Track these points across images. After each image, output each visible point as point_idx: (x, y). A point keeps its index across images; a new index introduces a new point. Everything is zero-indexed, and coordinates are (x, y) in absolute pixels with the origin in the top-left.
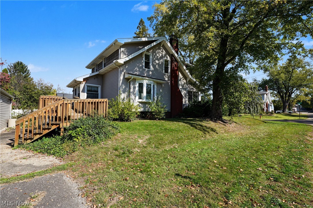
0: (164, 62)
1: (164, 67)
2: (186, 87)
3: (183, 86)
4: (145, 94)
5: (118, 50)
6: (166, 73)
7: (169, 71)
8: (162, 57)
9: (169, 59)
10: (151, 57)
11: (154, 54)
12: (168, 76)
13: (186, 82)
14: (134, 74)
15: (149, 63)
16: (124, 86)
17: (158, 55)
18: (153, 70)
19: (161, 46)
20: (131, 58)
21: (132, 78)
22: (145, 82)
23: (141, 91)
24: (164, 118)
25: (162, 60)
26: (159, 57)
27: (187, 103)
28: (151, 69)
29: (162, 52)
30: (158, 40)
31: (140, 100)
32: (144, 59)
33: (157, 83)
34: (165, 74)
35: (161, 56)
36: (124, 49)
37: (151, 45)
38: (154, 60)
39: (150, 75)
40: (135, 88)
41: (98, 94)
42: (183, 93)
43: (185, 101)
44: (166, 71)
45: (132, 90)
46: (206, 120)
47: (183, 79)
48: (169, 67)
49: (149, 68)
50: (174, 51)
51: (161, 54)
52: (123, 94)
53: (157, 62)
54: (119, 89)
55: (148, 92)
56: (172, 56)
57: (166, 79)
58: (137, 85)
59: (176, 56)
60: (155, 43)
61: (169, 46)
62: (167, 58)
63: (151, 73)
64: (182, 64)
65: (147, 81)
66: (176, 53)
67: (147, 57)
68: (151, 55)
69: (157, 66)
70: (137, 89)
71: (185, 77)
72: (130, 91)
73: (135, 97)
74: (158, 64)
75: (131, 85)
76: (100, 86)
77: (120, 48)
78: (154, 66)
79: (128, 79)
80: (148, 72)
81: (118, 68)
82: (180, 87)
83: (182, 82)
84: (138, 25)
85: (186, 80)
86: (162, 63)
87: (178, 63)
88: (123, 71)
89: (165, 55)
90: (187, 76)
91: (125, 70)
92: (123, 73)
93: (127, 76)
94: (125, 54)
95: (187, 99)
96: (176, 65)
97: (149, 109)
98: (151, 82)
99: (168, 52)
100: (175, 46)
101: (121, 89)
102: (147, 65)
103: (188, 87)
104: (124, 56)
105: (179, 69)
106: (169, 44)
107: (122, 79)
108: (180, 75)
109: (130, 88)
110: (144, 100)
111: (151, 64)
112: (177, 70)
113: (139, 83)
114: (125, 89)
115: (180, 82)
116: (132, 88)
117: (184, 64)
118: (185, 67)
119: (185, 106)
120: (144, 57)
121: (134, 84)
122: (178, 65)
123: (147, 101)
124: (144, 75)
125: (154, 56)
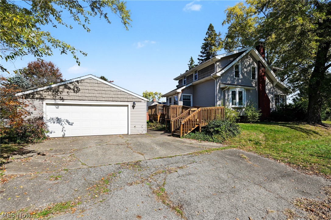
0: (252, 69)
1: (251, 74)
2: (273, 91)
3: (269, 90)
4: (237, 100)
5: (214, 64)
6: (253, 79)
7: (256, 77)
8: (249, 66)
9: (256, 65)
10: (240, 67)
11: (243, 63)
12: (255, 82)
13: (273, 86)
14: (227, 83)
15: (238, 72)
16: (219, 95)
17: (246, 63)
18: (242, 78)
19: (249, 55)
20: (226, 70)
21: (228, 87)
22: (237, 90)
23: (234, 98)
24: (257, 121)
25: (249, 68)
26: (247, 66)
27: (274, 107)
28: (241, 78)
29: (250, 60)
30: (247, 50)
31: (234, 106)
32: (234, 69)
33: (246, 90)
34: (253, 81)
35: (248, 64)
36: (218, 63)
37: (241, 56)
38: (243, 69)
39: (240, 83)
40: (229, 95)
41: (190, 101)
42: (270, 96)
43: (273, 105)
44: (254, 78)
45: (226, 98)
46: (302, 124)
47: (270, 84)
48: (257, 73)
49: (238, 77)
50: (261, 58)
51: (248, 63)
52: (219, 101)
53: (245, 70)
54: (216, 97)
55: (241, 99)
56: (259, 63)
57: (254, 85)
58: (231, 93)
59: (264, 62)
60: (244, 54)
61: (257, 53)
62: (254, 65)
63: (240, 81)
64: (269, 69)
65: (239, 89)
66: (263, 58)
67: (237, 67)
68: (240, 64)
69: (245, 74)
70: (230, 96)
71: (272, 81)
72: (225, 98)
73: (229, 103)
74: (246, 72)
75: (226, 93)
76: (192, 95)
77: (216, 63)
78: (243, 74)
79: (223, 89)
80: (238, 80)
81: (215, 80)
82: (267, 92)
83: (269, 86)
84: (207, 30)
85: (273, 84)
86: (250, 70)
87: (265, 69)
88: (218, 82)
89: (253, 62)
90: (274, 80)
91: (220, 81)
92: (219, 83)
93: (222, 86)
94: (220, 68)
95: (274, 103)
96: (263, 71)
97: (240, 113)
98: (243, 90)
99: (255, 60)
100: (262, 53)
101: (217, 97)
102: (237, 74)
103: (275, 91)
104: (219, 69)
105: (266, 74)
106: (257, 52)
107: (218, 88)
108: (267, 80)
109: (224, 96)
110: (237, 106)
111: (240, 73)
112: (264, 75)
113: (232, 91)
114: (220, 97)
115: (267, 86)
116: (227, 96)
117: (271, 68)
118: (273, 72)
119: (272, 110)
120: (234, 68)
121: (228, 92)
122: (265, 70)
123: (240, 106)
124: (235, 84)
125: (242, 65)
